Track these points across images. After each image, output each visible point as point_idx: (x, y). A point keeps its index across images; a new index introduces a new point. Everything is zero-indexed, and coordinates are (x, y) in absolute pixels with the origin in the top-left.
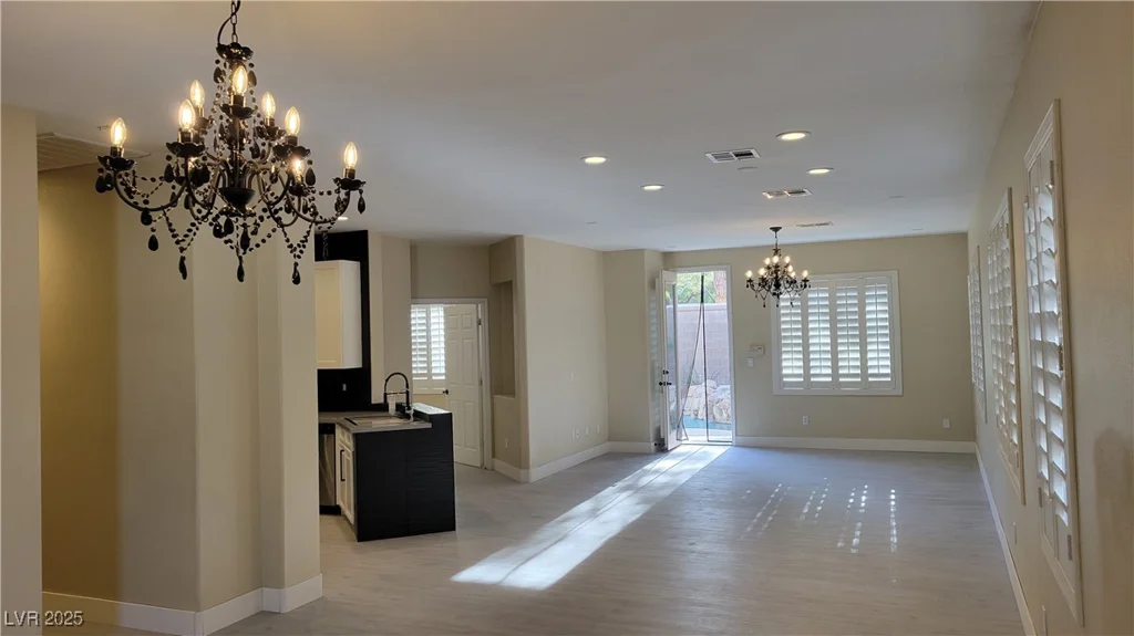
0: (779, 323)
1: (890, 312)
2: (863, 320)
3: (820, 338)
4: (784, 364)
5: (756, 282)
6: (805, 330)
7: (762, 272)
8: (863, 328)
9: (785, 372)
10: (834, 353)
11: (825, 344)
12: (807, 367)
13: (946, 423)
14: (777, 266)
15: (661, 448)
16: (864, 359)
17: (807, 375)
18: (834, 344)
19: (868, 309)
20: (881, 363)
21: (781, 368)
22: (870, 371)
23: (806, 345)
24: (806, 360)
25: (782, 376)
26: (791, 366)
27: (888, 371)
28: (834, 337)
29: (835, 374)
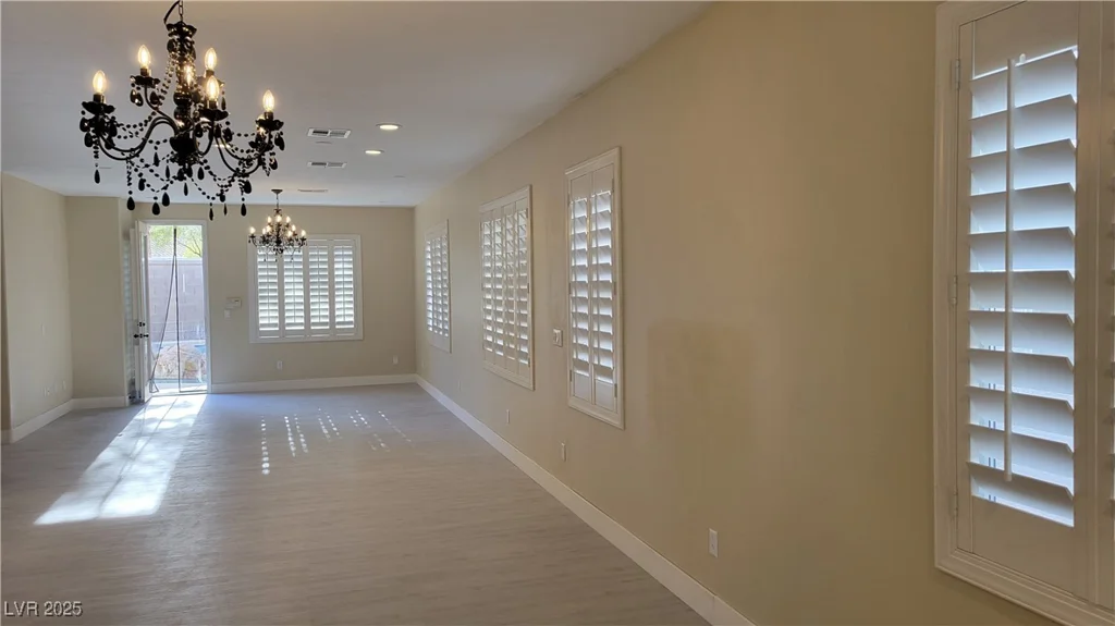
0: (255, 277)
1: (354, 269)
2: (331, 276)
3: (294, 292)
4: (261, 315)
5: (258, 238)
6: (281, 284)
7: (267, 230)
8: (332, 284)
9: (261, 322)
10: (307, 304)
11: (299, 297)
12: (282, 317)
13: (396, 361)
14: (279, 225)
15: (137, 400)
16: (332, 310)
17: (282, 323)
18: (307, 297)
19: (336, 266)
20: (346, 313)
21: (257, 319)
22: (337, 320)
23: (281, 297)
24: (282, 311)
25: (257, 326)
26: (267, 316)
27: (352, 319)
28: (307, 291)
29: (308, 322)
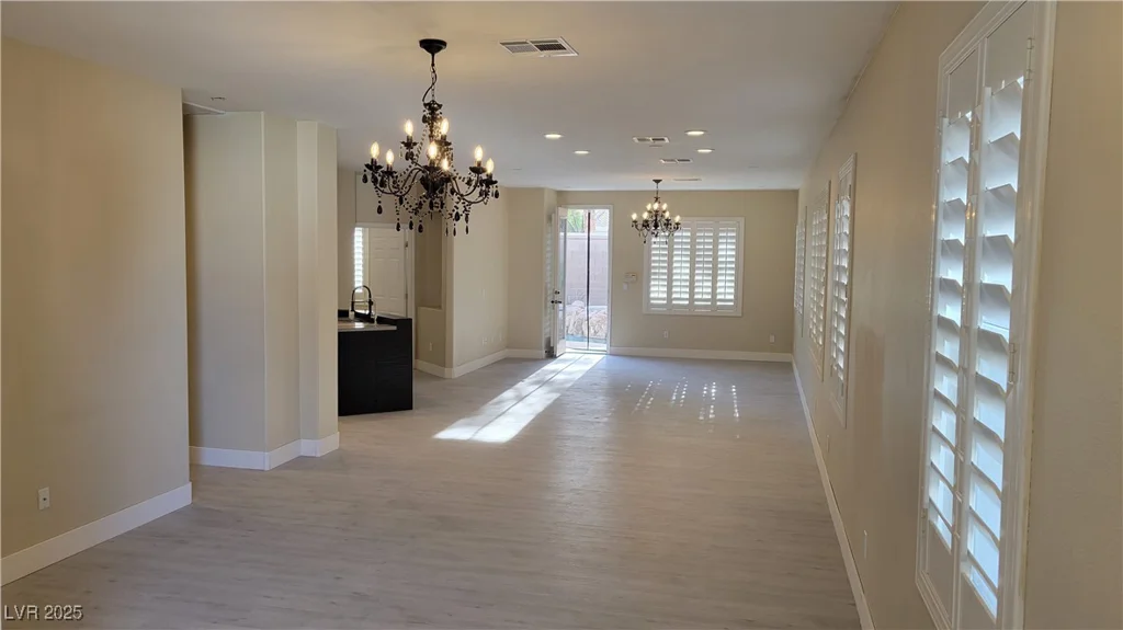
0: (650, 256)
1: (737, 250)
2: (715, 257)
3: (682, 270)
4: (652, 289)
5: (640, 223)
6: (670, 262)
7: (645, 216)
8: (715, 263)
9: (652, 295)
10: (692, 281)
11: (685, 274)
12: (670, 292)
13: (772, 339)
14: (657, 211)
15: (551, 354)
16: (714, 288)
17: (669, 298)
18: (692, 275)
19: (720, 253)
20: (727, 291)
21: (649, 293)
22: (719, 297)
23: (670, 274)
24: (670, 287)
25: (649, 299)
26: (657, 292)
27: (732, 297)
28: (692, 269)
29: (692, 299)
